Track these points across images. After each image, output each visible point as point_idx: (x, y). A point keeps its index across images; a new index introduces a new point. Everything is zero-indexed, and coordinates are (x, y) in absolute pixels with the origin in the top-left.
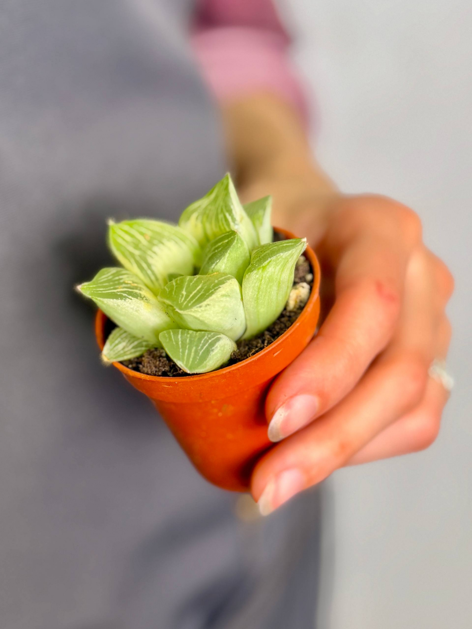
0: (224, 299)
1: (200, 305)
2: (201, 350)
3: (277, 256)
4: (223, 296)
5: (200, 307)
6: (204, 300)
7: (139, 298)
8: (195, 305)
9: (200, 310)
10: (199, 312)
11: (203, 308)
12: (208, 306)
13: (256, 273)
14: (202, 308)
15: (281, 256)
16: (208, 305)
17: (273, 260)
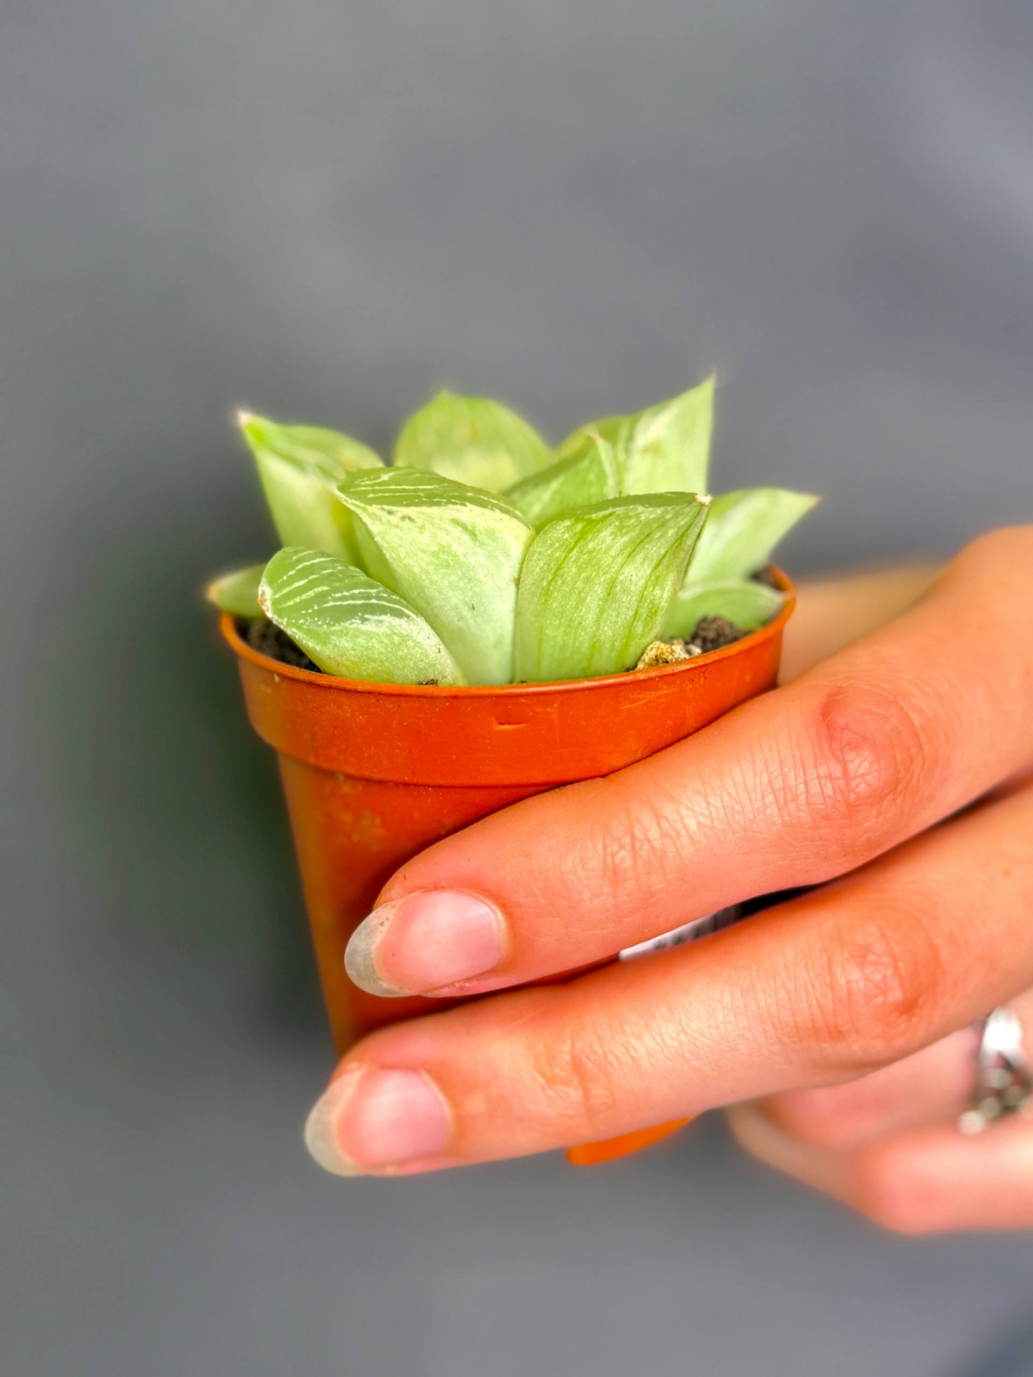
0: (457, 531)
1: (392, 508)
2: (335, 600)
3: (628, 509)
4: (457, 522)
5: (390, 513)
6: (408, 505)
8: (382, 504)
9: (384, 520)
10: (381, 521)
11: (394, 519)
12: (407, 520)
13: (567, 527)
14: (391, 518)
15: (637, 512)
16: (410, 518)
17: (618, 515)
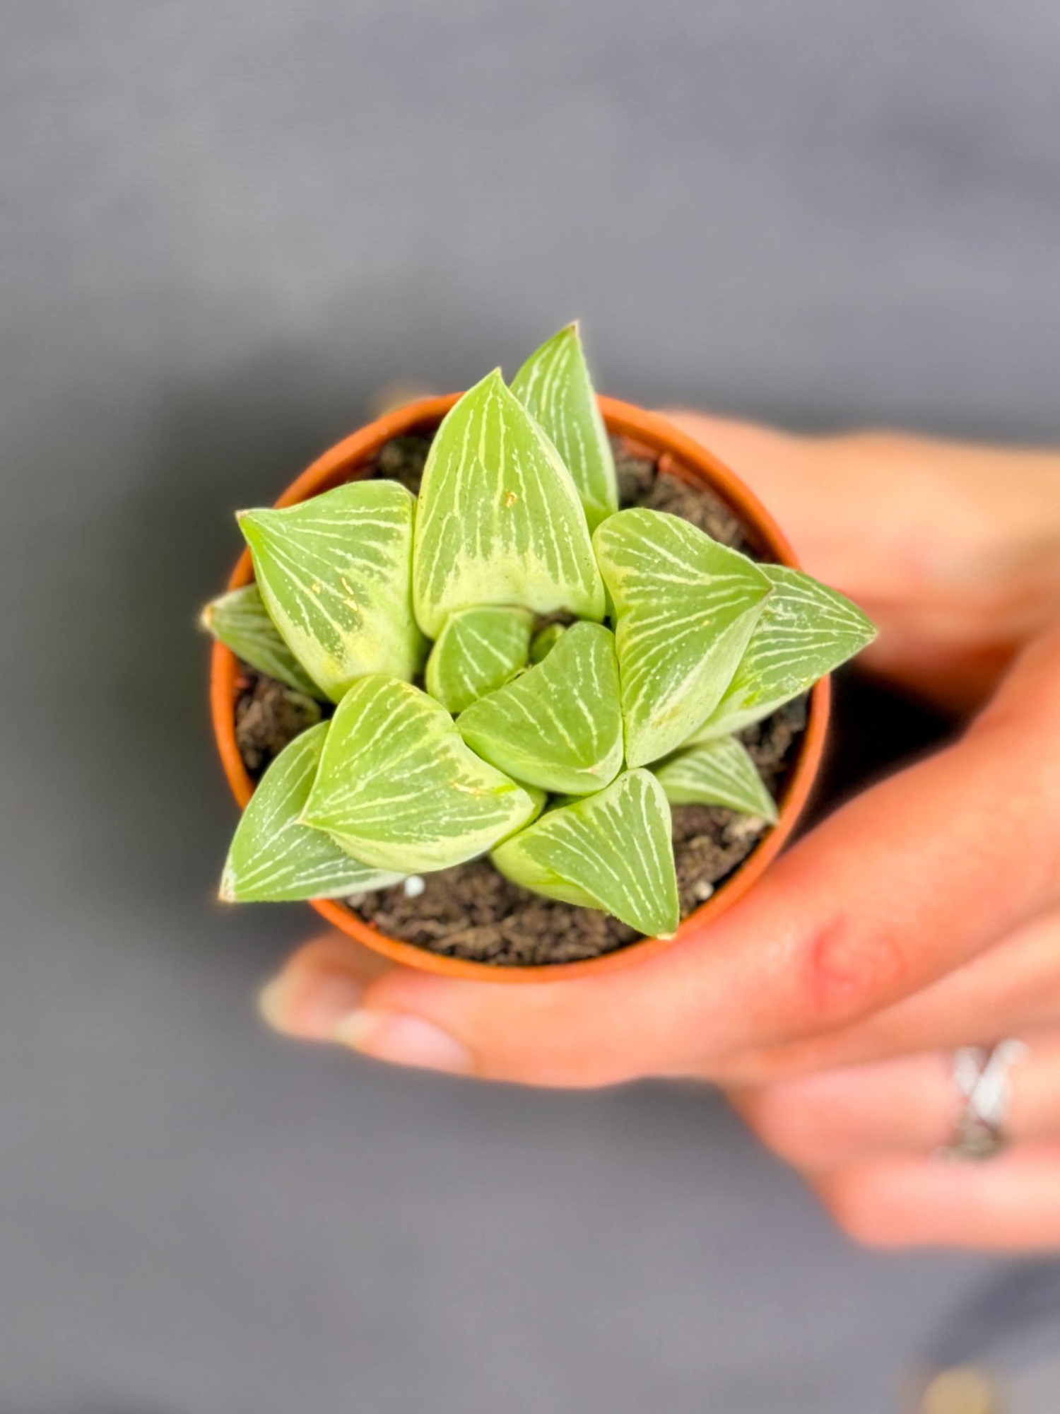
7: (326, 645)
